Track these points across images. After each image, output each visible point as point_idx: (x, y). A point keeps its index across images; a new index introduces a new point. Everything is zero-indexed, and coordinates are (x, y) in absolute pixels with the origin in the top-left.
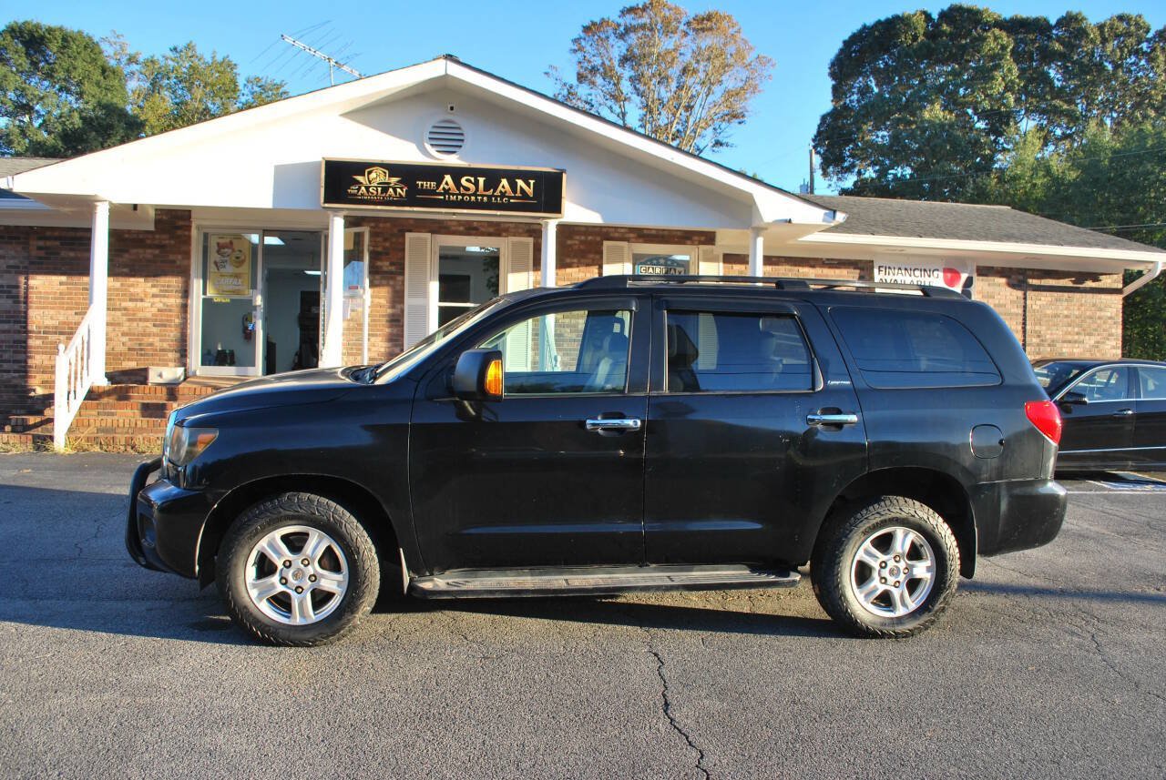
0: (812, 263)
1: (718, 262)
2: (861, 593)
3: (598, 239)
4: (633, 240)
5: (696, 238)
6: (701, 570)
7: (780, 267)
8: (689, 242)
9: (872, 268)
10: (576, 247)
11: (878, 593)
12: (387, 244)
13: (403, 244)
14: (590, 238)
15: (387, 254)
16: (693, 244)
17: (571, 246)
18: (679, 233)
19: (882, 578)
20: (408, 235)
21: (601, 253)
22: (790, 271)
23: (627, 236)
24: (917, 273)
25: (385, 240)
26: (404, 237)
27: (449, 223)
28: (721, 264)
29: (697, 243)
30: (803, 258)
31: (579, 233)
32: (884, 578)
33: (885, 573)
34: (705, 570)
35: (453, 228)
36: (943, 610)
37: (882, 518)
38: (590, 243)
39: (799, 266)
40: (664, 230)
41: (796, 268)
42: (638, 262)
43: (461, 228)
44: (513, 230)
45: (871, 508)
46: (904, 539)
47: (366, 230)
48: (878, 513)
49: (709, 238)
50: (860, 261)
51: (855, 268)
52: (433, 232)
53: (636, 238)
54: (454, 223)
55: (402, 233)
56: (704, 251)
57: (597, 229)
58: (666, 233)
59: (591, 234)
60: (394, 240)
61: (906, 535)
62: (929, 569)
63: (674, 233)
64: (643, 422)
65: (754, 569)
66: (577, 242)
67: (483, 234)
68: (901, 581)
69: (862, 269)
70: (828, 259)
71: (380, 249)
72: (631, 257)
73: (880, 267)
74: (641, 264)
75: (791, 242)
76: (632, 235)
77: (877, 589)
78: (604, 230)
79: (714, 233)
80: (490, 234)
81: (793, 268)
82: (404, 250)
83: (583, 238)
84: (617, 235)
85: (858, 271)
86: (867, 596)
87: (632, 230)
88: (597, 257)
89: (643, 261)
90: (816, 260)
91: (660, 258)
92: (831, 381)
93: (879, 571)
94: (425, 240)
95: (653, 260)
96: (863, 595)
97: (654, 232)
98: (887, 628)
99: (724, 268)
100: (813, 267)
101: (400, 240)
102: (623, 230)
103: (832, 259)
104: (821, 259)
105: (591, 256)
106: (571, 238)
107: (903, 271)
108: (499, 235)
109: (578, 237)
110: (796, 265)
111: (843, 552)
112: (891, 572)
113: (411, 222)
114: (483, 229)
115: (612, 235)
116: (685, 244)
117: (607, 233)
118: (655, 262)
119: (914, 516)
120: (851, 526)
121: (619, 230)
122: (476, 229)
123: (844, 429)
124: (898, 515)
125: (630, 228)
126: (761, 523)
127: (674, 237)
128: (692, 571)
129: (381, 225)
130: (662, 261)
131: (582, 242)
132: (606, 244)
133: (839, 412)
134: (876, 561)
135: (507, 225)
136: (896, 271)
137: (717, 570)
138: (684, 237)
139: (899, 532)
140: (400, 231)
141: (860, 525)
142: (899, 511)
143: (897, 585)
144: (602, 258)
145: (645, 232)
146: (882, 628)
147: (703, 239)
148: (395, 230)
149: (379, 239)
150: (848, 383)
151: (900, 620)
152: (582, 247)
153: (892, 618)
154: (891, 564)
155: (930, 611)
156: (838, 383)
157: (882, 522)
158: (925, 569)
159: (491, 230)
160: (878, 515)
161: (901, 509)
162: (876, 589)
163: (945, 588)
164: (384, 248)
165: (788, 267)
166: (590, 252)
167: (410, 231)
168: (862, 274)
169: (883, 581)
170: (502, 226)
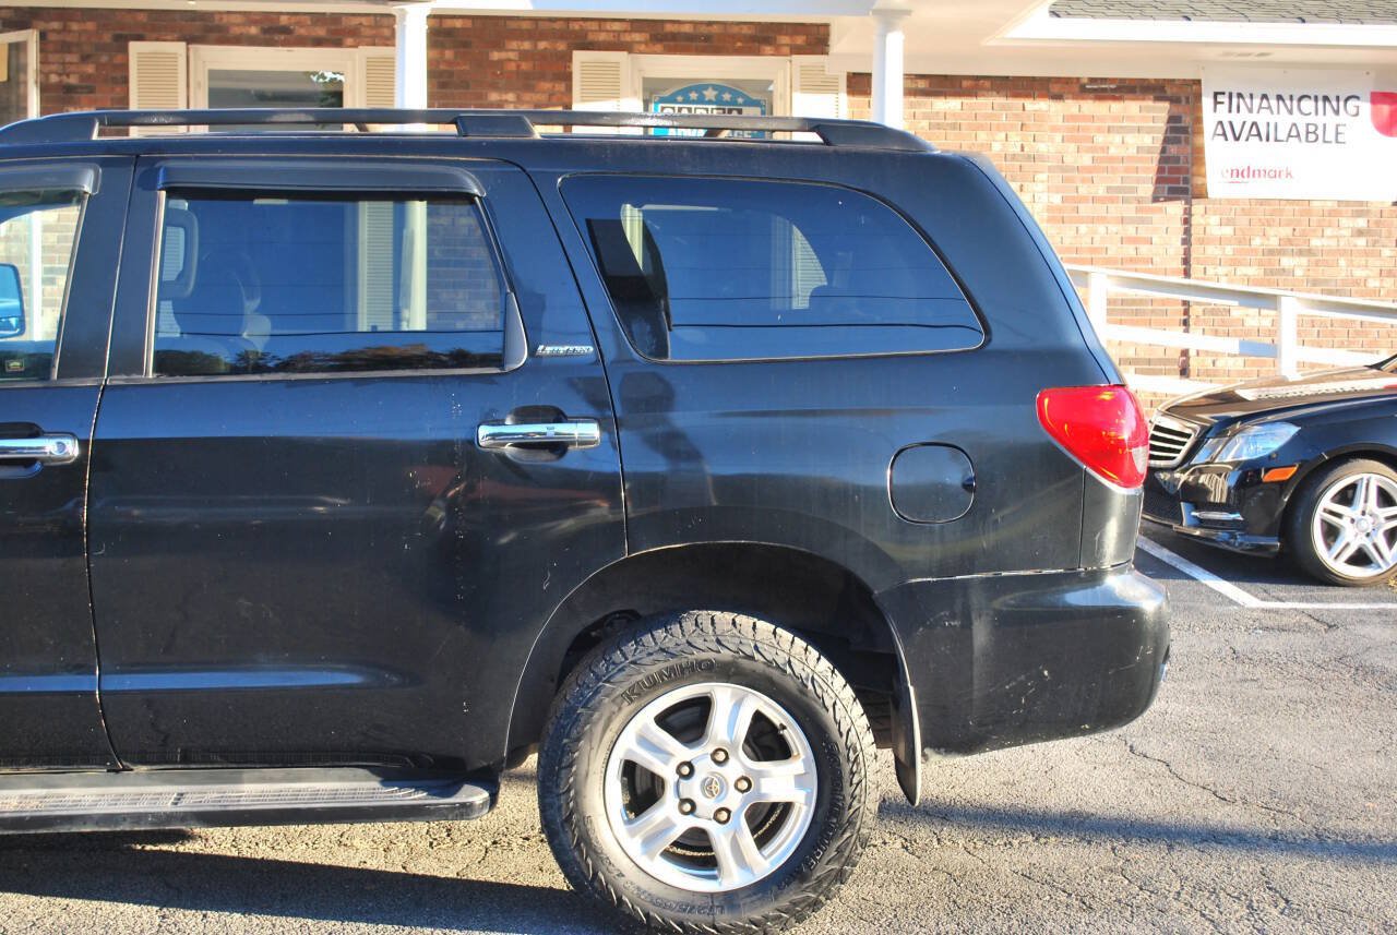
0: (1055, 89)
1: (836, 91)
2: (632, 834)
3: (561, 46)
4: (643, 47)
5: (785, 40)
6: (263, 780)
7: (981, 100)
8: (768, 49)
9: (1198, 97)
10: (512, 67)
11: (676, 834)
12: (90, 69)
13: (125, 67)
14: (542, 45)
15: (91, 90)
16: (777, 53)
17: (500, 63)
18: (745, 30)
19: (683, 801)
20: (136, 48)
21: (568, 78)
22: (1003, 107)
23: (627, 38)
24: (1308, 105)
25: (85, 59)
26: (125, 51)
27: (225, 19)
28: (844, 97)
29: (786, 49)
30: (1034, 79)
31: (520, 35)
32: (689, 801)
33: (692, 789)
34: (272, 780)
35: (236, 31)
36: (840, 877)
37: (673, 662)
38: (543, 55)
39: (1027, 96)
40: (710, 24)
41: (1018, 102)
42: (656, 97)
43: (254, 30)
44: (367, 32)
45: (647, 638)
46: (733, 709)
47: (31, 37)
48: (663, 650)
49: (815, 39)
50: (1171, 81)
51: (1157, 99)
52: (190, 40)
53: (646, 43)
54: (239, 19)
55: (121, 43)
56: (804, 69)
57: (557, 26)
58: (715, 29)
59: (543, 36)
60: (104, 59)
61: (738, 704)
62: (799, 780)
63: (735, 30)
64: (83, 444)
65: (388, 779)
66: (512, 55)
67: (302, 42)
68: (733, 808)
69: (1174, 100)
70: (1093, 80)
71: (73, 80)
72: (639, 86)
73: (1216, 94)
74: (663, 100)
75: (991, 42)
76: (637, 37)
77: (674, 825)
78: (576, 26)
79: (826, 26)
80: (318, 42)
81: (1012, 101)
82: (126, 81)
83: (527, 45)
84: (602, 37)
85: (1166, 105)
86: (648, 842)
87: (637, 24)
88: (561, 87)
89: (666, 94)
90: (1067, 81)
91: (706, 87)
92: (547, 344)
93: (677, 785)
94: (174, 57)
95: (690, 91)
96: (638, 840)
97: (687, 29)
98: (696, 916)
99: (851, 105)
100: (1058, 97)
101: (118, 59)
102: (617, 26)
103: (1104, 80)
104: (1078, 79)
105: (546, 86)
106: (499, 46)
107: (1273, 102)
108: (338, 43)
109: (514, 45)
110: (1016, 95)
111: (578, 740)
112: (707, 787)
113: (142, 18)
114: (303, 31)
115: (591, 37)
116: (758, 53)
117: (583, 34)
118: (694, 96)
119: (751, 658)
120: (598, 679)
121: (608, 26)
122: (286, 30)
123: (568, 455)
124: (711, 655)
125: (633, 21)
126: (359, 673)
127: (735, 38)
128: (239, 781)
129: (75, 26)
130: (710, 94)
131: (524, 55)
132: (579, 57)
133: (560, 417)
134: (666, 762)
135: (356, 21)
136: (1256, 101)
137: (299, 779)
138: (759, 38)
139: (723, 695)
140: (118, 38)
141: (619, 677)
142: (714, 646)
143: (724, 816)
144: (569, 89)
145: (669, 28)
146: (683, 916)
147: (800, 40)
148: (107, 38)
149: (73, 58)
150: (587, 349)
151: (730, 899)
152: (525, 66)
153: (712, 895)
154: (704, 768)
155: (803, 878)
156: (562, 349)
157: (671, 669)
158: (792, 781)
159: (321, 32)
160: (661, 656)
161: (719, 642)
162: (668, 825)
163: (841, 826)
164: (84, 77)
165: (1000, 100)
166: (542, 77)
167: (140, 38)
168: (1177, 110)
169: (687, 807)
170: (345, 22)
